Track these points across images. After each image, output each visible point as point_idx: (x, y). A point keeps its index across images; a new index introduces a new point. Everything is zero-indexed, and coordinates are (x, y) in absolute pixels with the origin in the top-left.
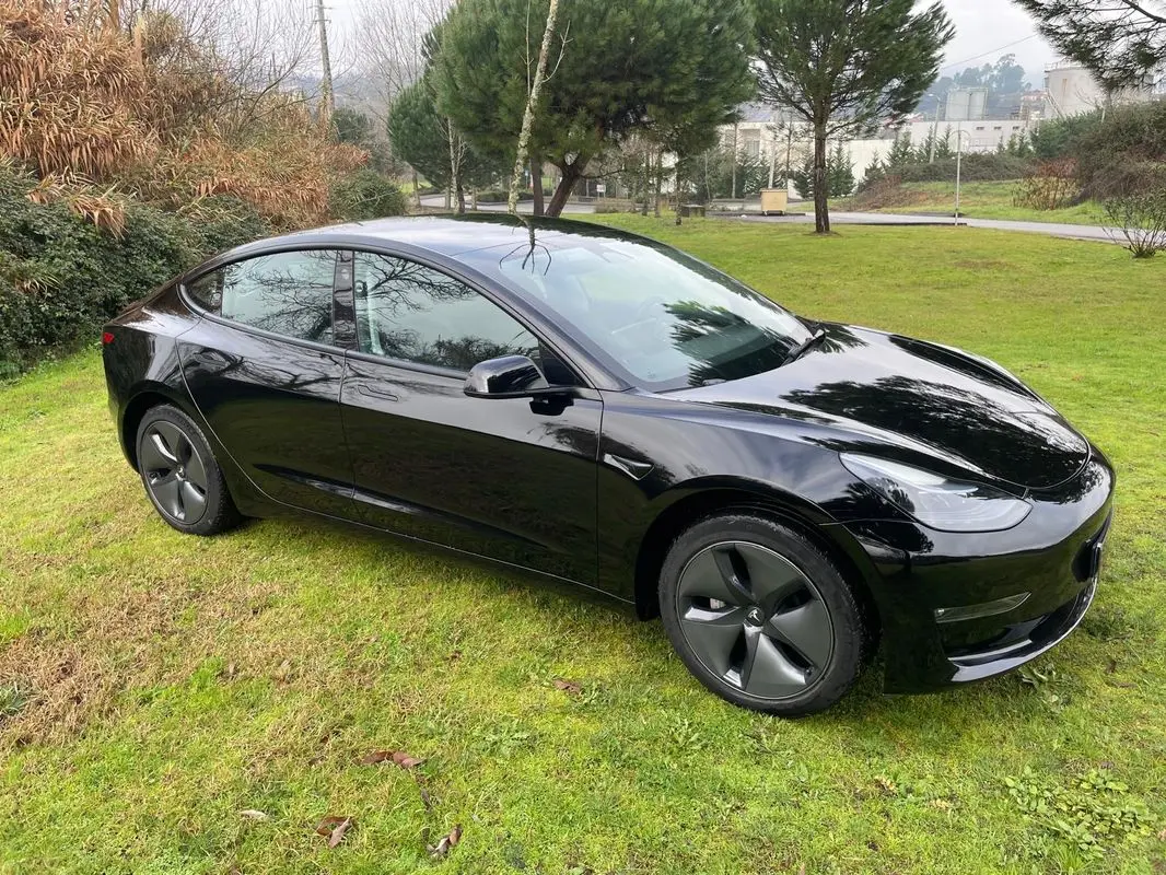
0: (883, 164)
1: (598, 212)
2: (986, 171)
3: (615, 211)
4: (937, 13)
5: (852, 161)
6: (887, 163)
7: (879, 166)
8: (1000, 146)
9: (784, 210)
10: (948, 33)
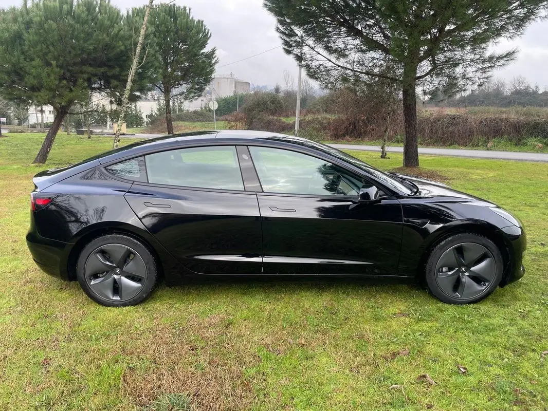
0: (155, 113)
1: (10, 132)
2: (201, 118)
3: (22, 132)
4: (213, 51)
5: (142, 111)
6: (157, 113)
7: (154, 114)
8: (202, 108)
9: (125, 132)
10: (216, 61)
